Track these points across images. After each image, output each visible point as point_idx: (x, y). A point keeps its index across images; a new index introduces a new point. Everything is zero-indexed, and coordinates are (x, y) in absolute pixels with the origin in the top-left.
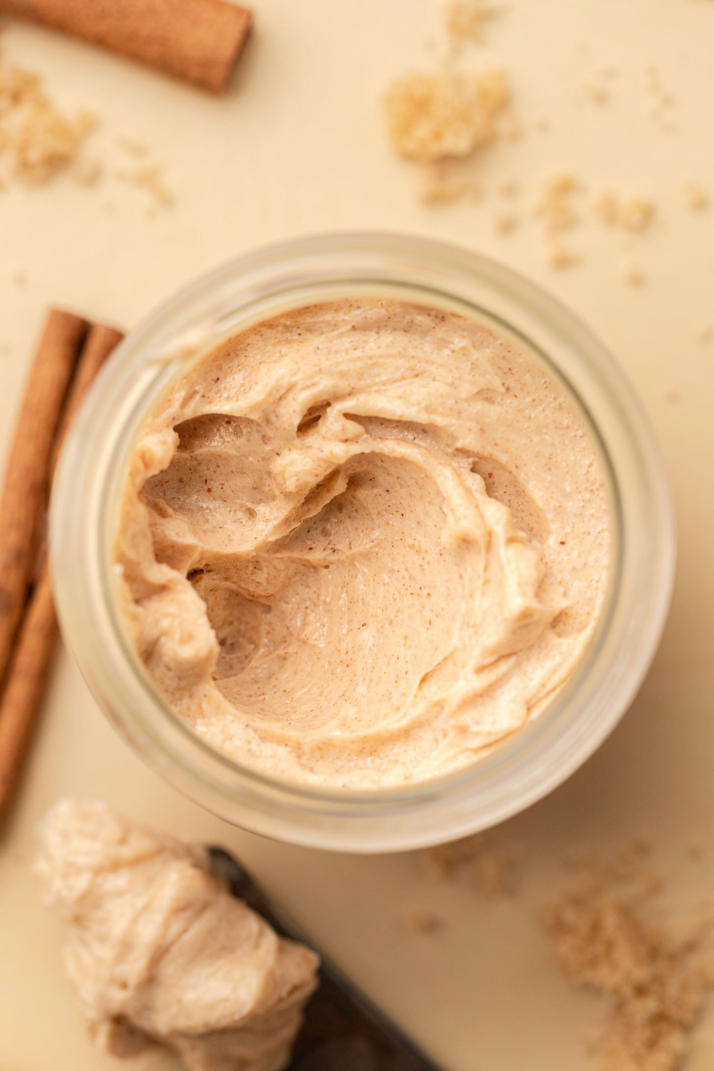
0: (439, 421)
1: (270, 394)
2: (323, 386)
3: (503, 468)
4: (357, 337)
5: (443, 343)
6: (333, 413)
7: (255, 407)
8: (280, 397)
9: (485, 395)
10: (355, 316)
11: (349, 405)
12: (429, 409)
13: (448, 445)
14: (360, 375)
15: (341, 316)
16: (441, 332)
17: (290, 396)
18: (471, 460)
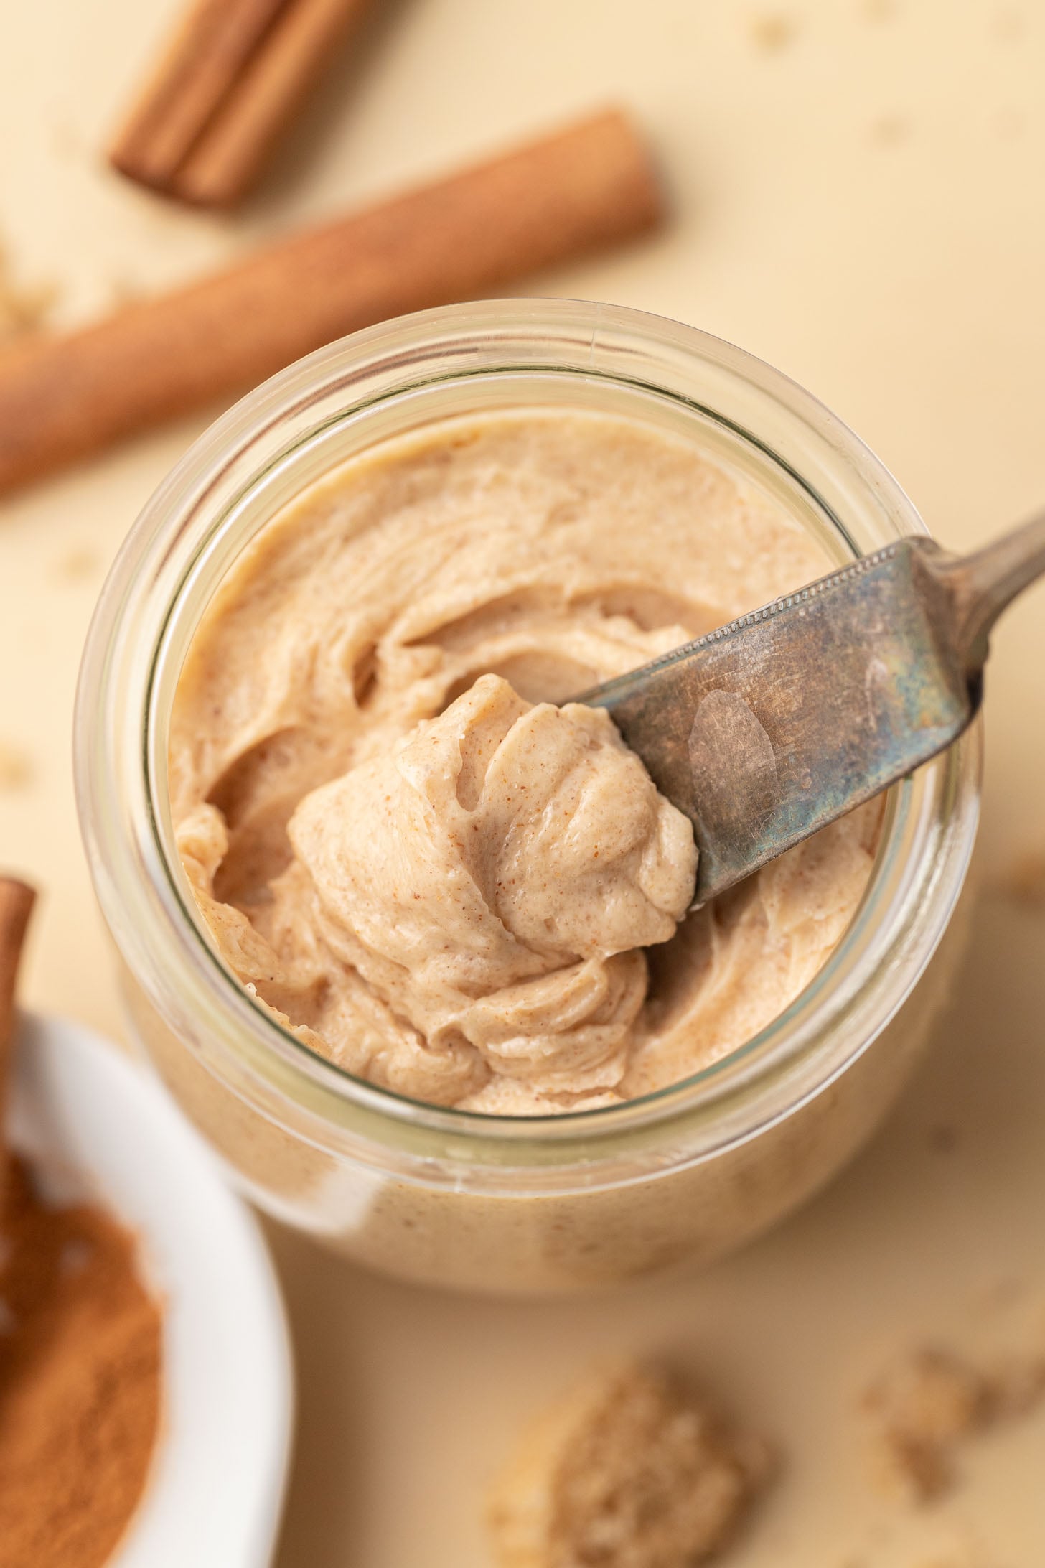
0: (525, 578)
1: (293, 680)
2: (353, 625)
3: (641, 591)
4: (356, 548)
5: (466, 489)
6: (389, 651)
7: (284, 709)
8: (307, 675)
9: (560, 515)
10: (339, 522)
11: (402, 629)
12: (504, 572)
13: (555, 604)
14: (391, 586)
15: (321, 535)
16: (456, 476)
17: (320, 665)
18: (596, 605)
